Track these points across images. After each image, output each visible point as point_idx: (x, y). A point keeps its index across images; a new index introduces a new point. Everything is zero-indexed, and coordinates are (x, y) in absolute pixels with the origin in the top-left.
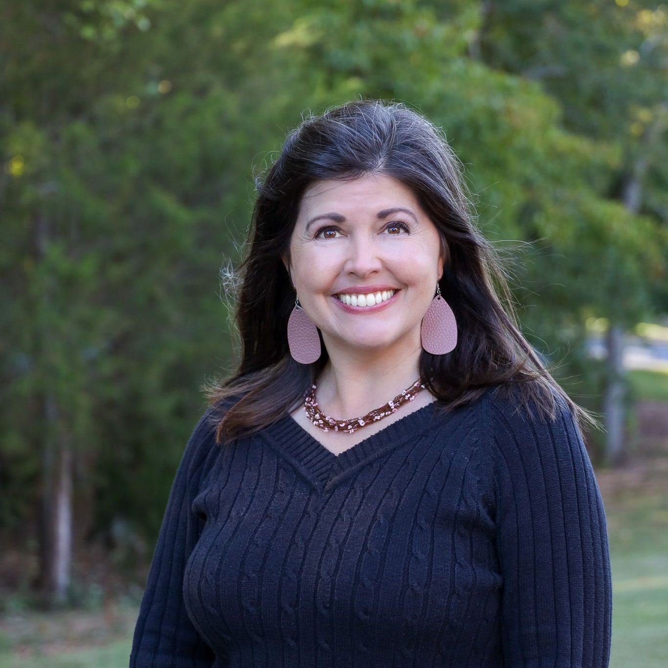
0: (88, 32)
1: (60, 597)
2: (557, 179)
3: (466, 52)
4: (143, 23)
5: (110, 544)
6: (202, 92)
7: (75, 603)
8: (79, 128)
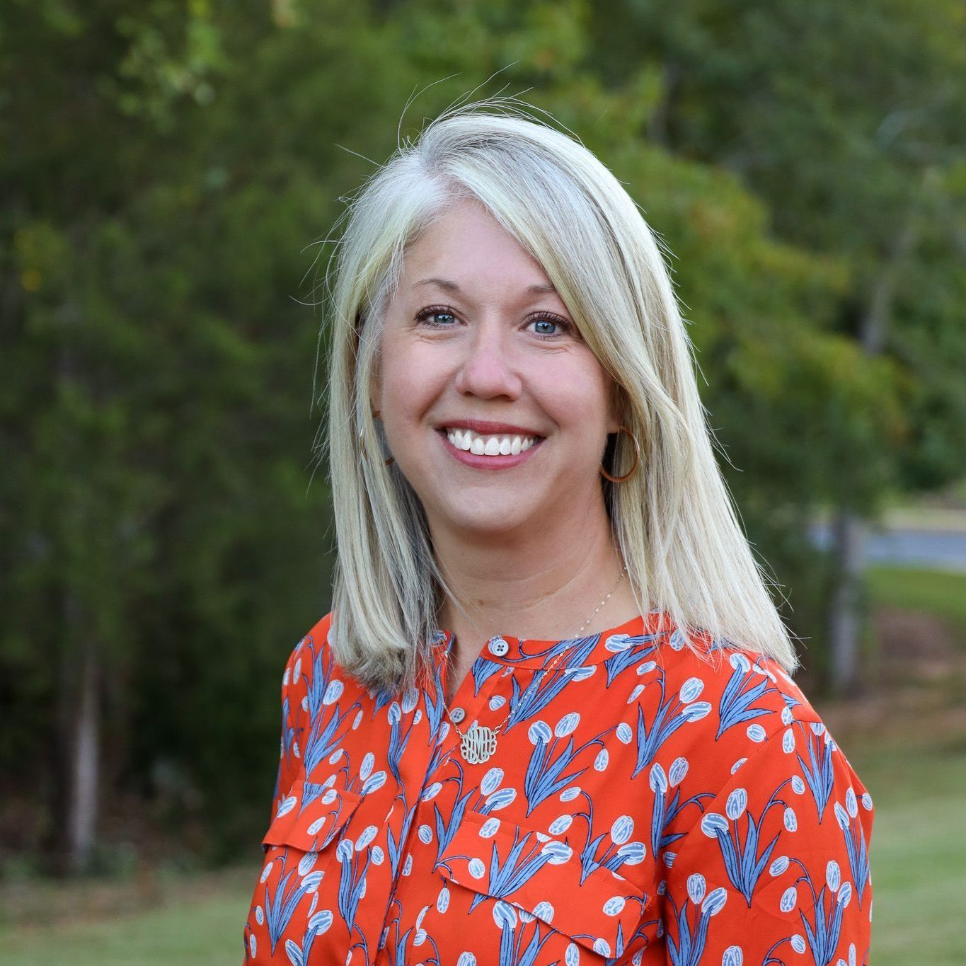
0: (129, 104)
1: (79, 860)
2: (761, 307)
3: (643, 133)
4: (202, 93)
5: (149, 792)
6: (279, 184)
7: (99, 869)
8: (114, 231)
